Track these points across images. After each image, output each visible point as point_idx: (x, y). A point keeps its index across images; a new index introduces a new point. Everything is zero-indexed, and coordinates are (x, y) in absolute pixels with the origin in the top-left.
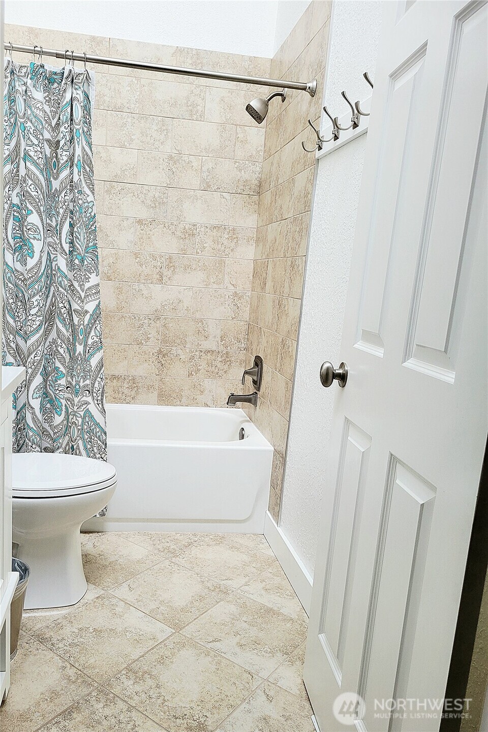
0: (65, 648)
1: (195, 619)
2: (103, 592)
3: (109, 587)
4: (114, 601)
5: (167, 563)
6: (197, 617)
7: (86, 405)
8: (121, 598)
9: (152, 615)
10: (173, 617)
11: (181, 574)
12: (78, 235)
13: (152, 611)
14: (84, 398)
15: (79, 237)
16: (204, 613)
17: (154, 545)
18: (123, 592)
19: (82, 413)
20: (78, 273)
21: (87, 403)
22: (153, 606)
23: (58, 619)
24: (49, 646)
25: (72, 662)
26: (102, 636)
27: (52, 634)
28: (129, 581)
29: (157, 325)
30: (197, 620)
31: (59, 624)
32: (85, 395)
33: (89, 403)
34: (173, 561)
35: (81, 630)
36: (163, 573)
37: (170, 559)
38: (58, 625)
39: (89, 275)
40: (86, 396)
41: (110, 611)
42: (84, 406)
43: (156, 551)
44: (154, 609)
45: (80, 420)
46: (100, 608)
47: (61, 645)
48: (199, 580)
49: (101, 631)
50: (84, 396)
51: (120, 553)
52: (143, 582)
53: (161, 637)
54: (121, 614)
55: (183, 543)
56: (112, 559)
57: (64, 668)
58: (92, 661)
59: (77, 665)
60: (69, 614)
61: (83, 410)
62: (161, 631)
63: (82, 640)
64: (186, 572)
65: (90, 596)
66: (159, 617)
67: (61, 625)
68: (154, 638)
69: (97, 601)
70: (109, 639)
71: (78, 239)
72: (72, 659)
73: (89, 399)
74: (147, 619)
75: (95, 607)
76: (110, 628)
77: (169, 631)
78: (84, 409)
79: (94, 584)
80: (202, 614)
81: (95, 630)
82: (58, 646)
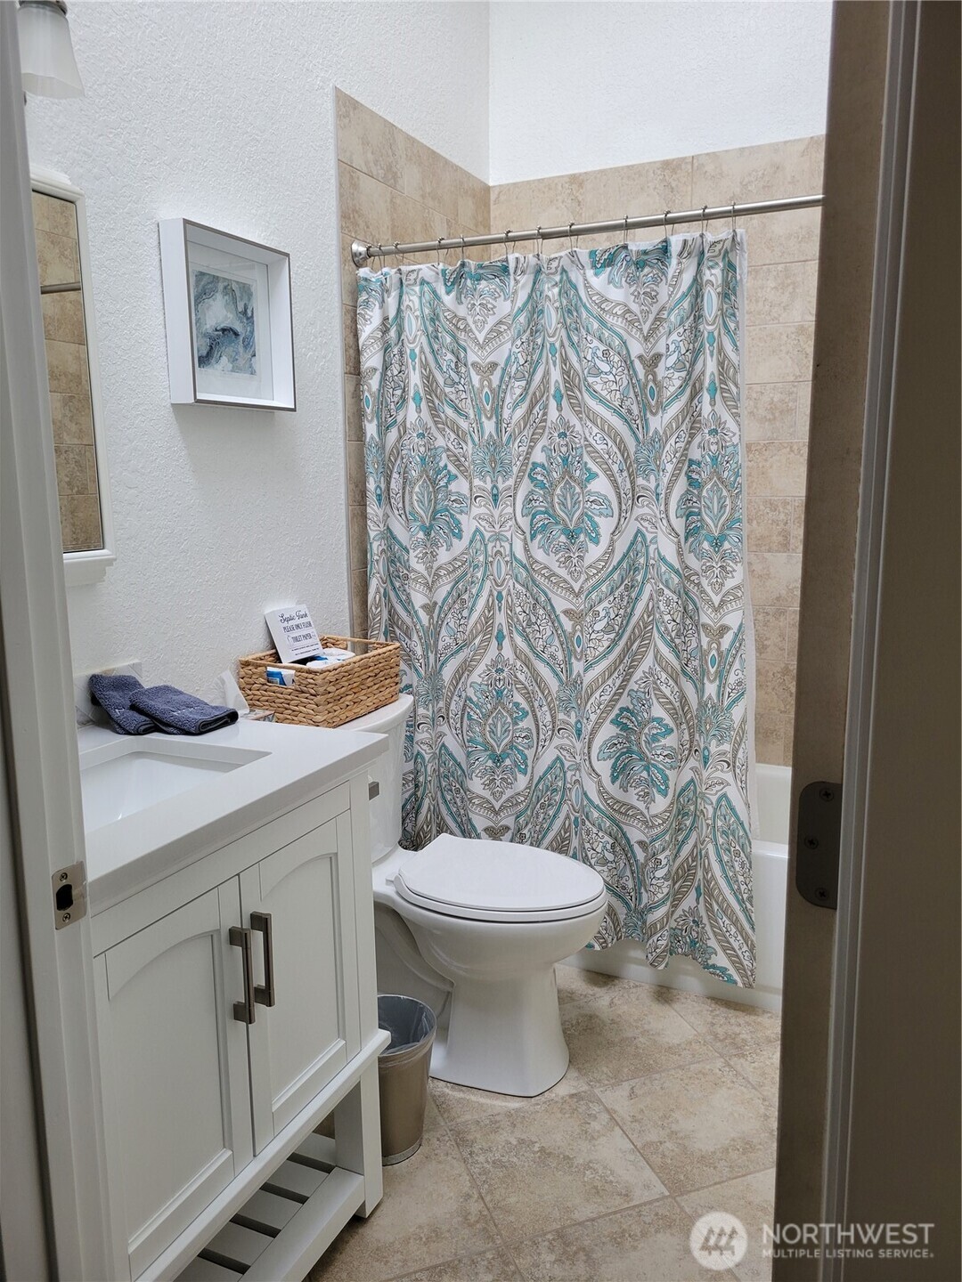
0: (486, 1165)
1: (715, 1184)
2: (585, 1088)
3: (599, 1081)
4: (595, 1108)
5: (719, 1063)
6: (723, 1182)
7: (722, 786)
8: (609, 1107)
9: (644, 1152)
10: (679, 1167)
11: (732, 1092)
12: (709, 503)
13: (648, 1145)
14: (718, 774)
15: (710, 505)
16: (740, 1177)
17: (713, 1024)
18: (617, 1098)
19: (714, 799)
20: (708, 564)
21: (722, 783)
22: (653, 1136)
23: (499, 1114)
24: (466, 1155)
25: (483, 1191)
26: (547, 1162)
27: (478, 1136)
28: (637, 1080)
29: (781, 624)
30: (718, 1186)
31: (496, 1122)
32: (720, 768)
33: (728, 784)
34: (732, 1063)
35: (521, 1142)
36: (703, 1080)
37: (727, 1059)
38: (494, 1125)
39: (734, 566)
40: (722, 771)
41: (580, 1125)
42: (718, 788)
43: (709, 1038)
44: (652, 1143)
45: (711, 810)
46: (567, 1116)
47: (481, 1159)
48: (762, 1111)
49: (550, 1154)
50: (717, 769)
51: (646, 1027)
52: (658, 1088)
53: (640, 1196)
54: (596, 1135)
55: (768, 1033)
56: (629, 1034)
57: (468, 1197)
58: (512, 1200)
59: (488, 1199)
60: (517, 1110)
61: (716, 794)
62: (646, 1184)
63: (515, 1160)
64: (745, 1090)
65: (563, 1090)
66: (657, 1160)
67: (498, 1125)
68: (627, 1195)
69: (570, 1100)
70: (555, 1173)
71: (709, 508)
72: (486, 1186)
73: (729, 777)
74: (632, 1158)
75: (561, 1110)
76: (567, 1154)
77: (659, 1189)
78: (717, 791)
79: (579, 1070)
80: (733, 1179)
81: (542, 1150)
82: (477, 1158)
